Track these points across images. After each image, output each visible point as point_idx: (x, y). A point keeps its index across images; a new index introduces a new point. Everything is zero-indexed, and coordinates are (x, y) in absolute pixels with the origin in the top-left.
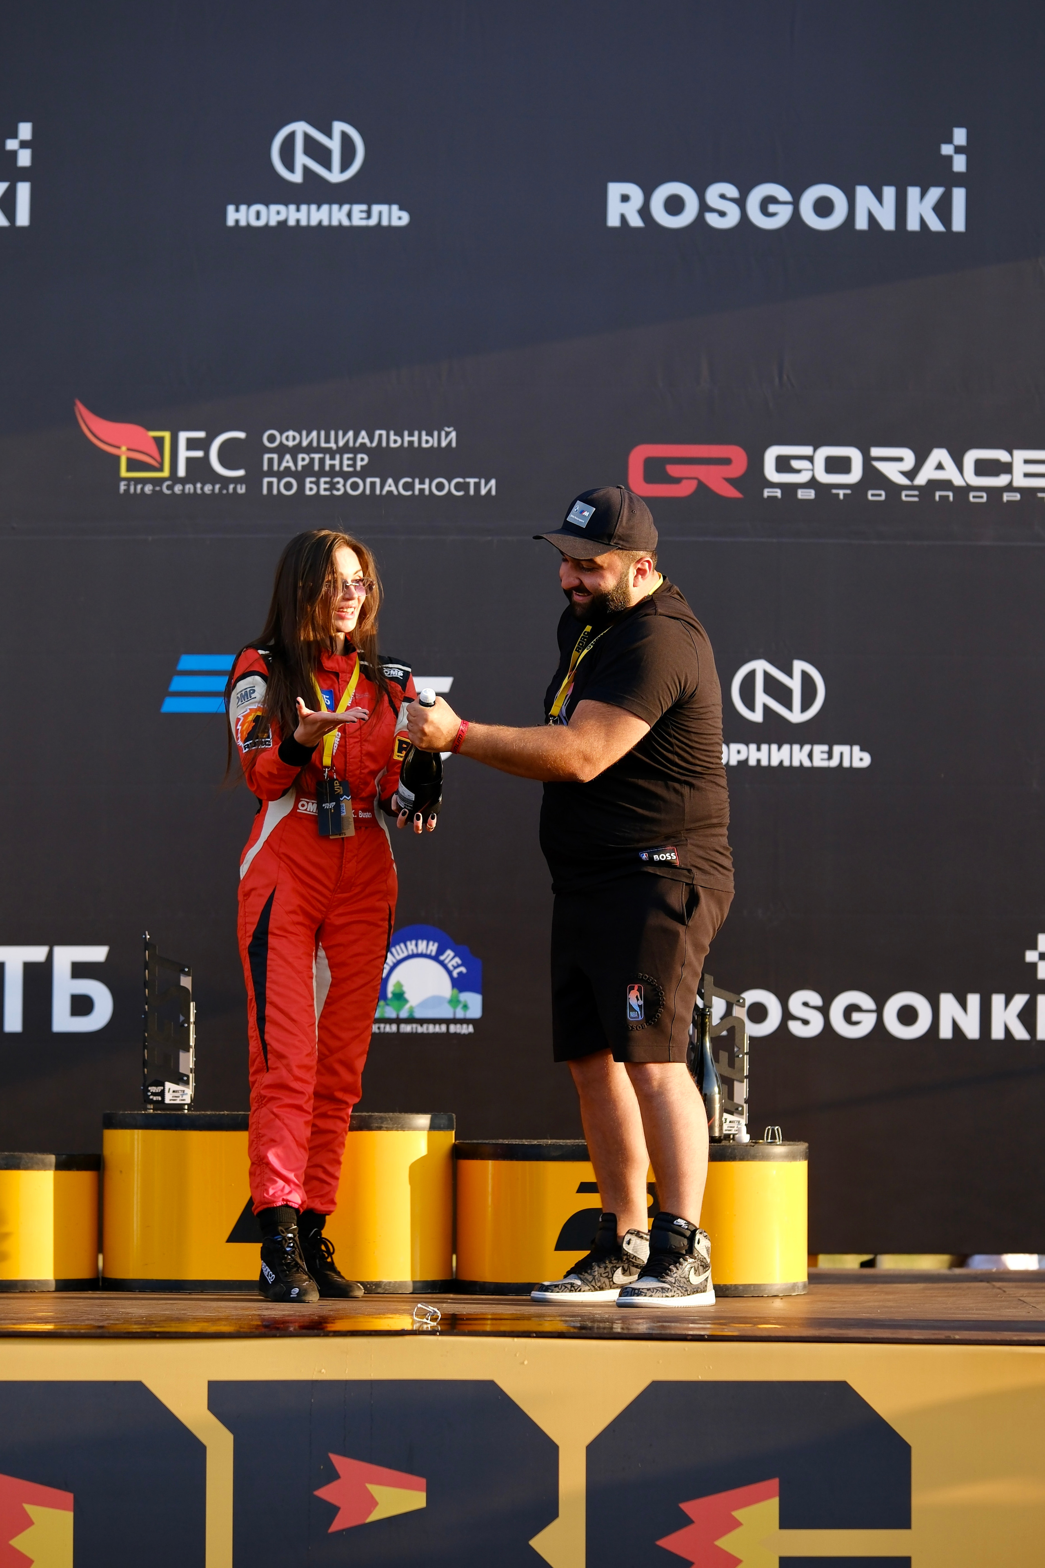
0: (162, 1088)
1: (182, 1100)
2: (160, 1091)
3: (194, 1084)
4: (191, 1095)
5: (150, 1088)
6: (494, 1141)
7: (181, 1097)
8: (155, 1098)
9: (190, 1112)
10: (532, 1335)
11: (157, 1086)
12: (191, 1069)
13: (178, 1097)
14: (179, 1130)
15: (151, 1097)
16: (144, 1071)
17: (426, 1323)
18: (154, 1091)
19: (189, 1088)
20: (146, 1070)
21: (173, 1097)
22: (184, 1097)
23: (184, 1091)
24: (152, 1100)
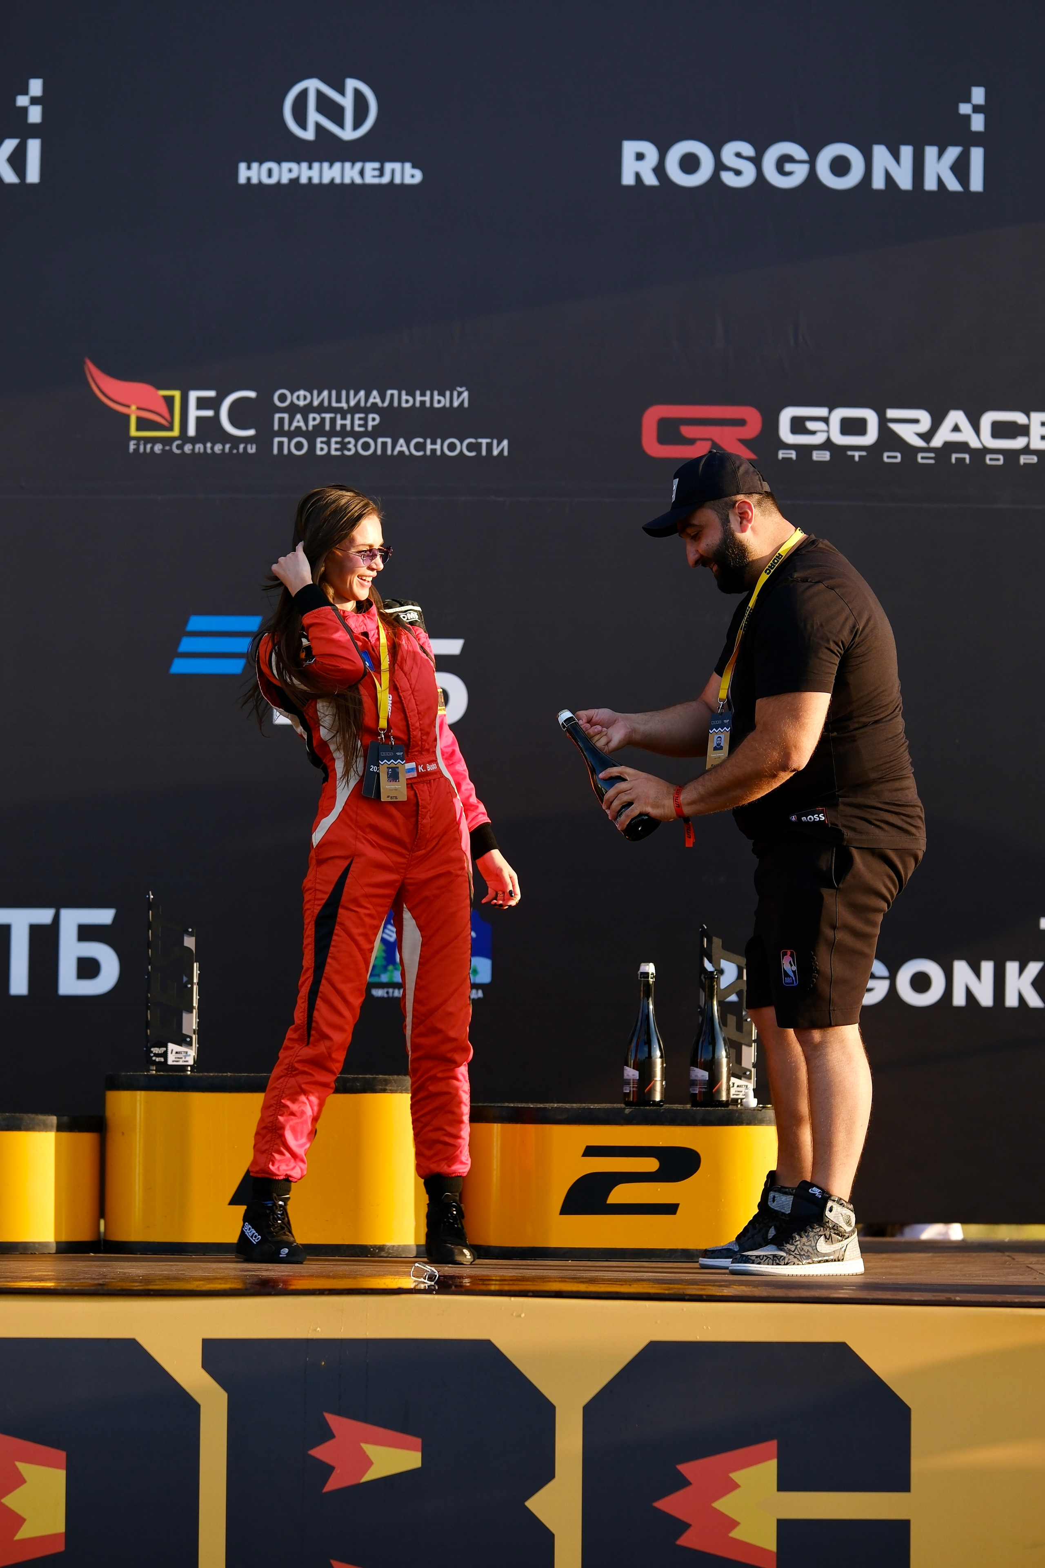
0: (165, 1049)
1: (185, 1061)
2: (162, 1052)
3: (197, 1046)
4: (194, 1056)
5: (152, 1049)
7: (184, 1058)
8: (157, 1059)
9: (193, 1074)
11: (159, 1047)
12: (194, 1030)
13: (181, 1058)
14: (181, 1091)
15: (154, 1058)
16: (146, 1032)
17: (426, 1283)
18: (157, 1052)
19: (192, 1049)
20: (148, 1031)
21: (175, 1058)
22: (187, 1059)
23: (187, 1052)
24: (155, 1060)
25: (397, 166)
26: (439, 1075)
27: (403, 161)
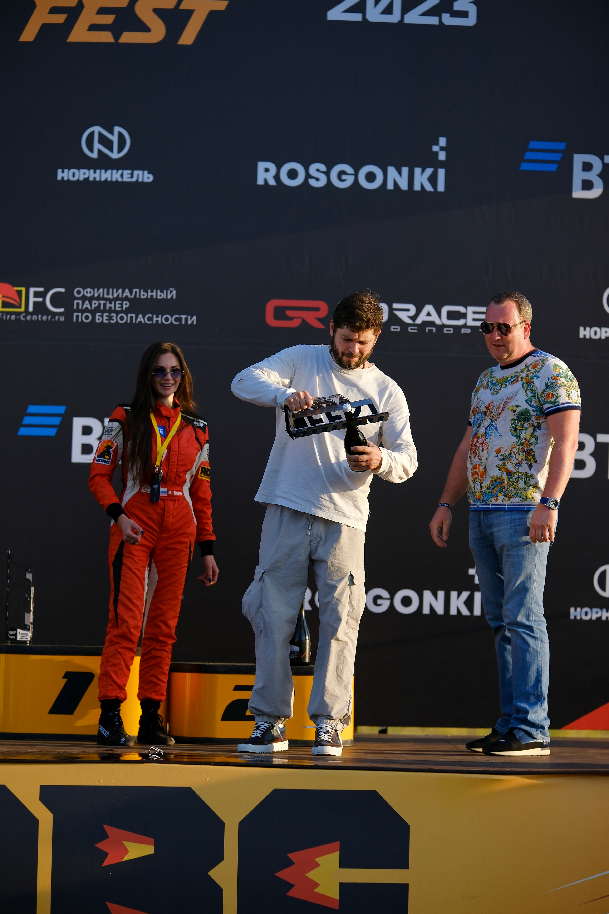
0: (15, 632)
1: (26, 639)
2: (14, 633)
3: (32, 630)
4: (31, 636)
5: (9, 632)
6: (190, 663)
7: (25, 636)
8: (12, 637)
9: (30, 645)
10: (211, 764)
11: (13, 631)
12: (31, 622)
13: (24, 637)
14: (24, 654)
15: (10, 637)
16: (6, 623)
17: (156, 757)
18: (11, 634)
19: (30, 632)
20: (7, 622)
21: (21, 637)
22: (27, 637)
23: (27, 634)
24: (10, 638)
25: (140, 172)
26: (157, 648)
27: (143, 169)
